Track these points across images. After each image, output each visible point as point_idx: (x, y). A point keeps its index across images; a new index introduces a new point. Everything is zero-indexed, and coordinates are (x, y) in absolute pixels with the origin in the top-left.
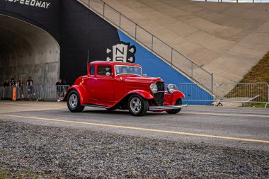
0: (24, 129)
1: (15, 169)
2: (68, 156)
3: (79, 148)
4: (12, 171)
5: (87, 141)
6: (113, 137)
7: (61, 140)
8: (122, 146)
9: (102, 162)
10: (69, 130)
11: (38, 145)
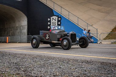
0: (10, 55)
1: (3, 73)
2: (28, 66)
3: (33, 63)
4: (2, 74)
5: (37, 60)
6: (49, 58)
7: (25, 59)
8: (53, 62)
9: (43, 69)
10: (30, 55)
11: (15, 62)
